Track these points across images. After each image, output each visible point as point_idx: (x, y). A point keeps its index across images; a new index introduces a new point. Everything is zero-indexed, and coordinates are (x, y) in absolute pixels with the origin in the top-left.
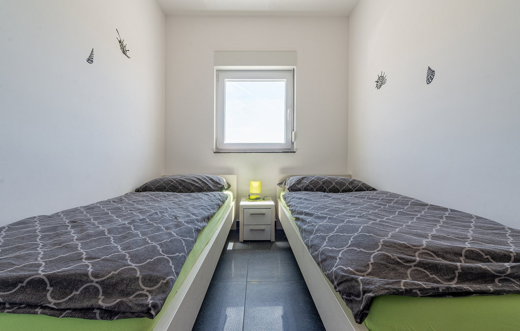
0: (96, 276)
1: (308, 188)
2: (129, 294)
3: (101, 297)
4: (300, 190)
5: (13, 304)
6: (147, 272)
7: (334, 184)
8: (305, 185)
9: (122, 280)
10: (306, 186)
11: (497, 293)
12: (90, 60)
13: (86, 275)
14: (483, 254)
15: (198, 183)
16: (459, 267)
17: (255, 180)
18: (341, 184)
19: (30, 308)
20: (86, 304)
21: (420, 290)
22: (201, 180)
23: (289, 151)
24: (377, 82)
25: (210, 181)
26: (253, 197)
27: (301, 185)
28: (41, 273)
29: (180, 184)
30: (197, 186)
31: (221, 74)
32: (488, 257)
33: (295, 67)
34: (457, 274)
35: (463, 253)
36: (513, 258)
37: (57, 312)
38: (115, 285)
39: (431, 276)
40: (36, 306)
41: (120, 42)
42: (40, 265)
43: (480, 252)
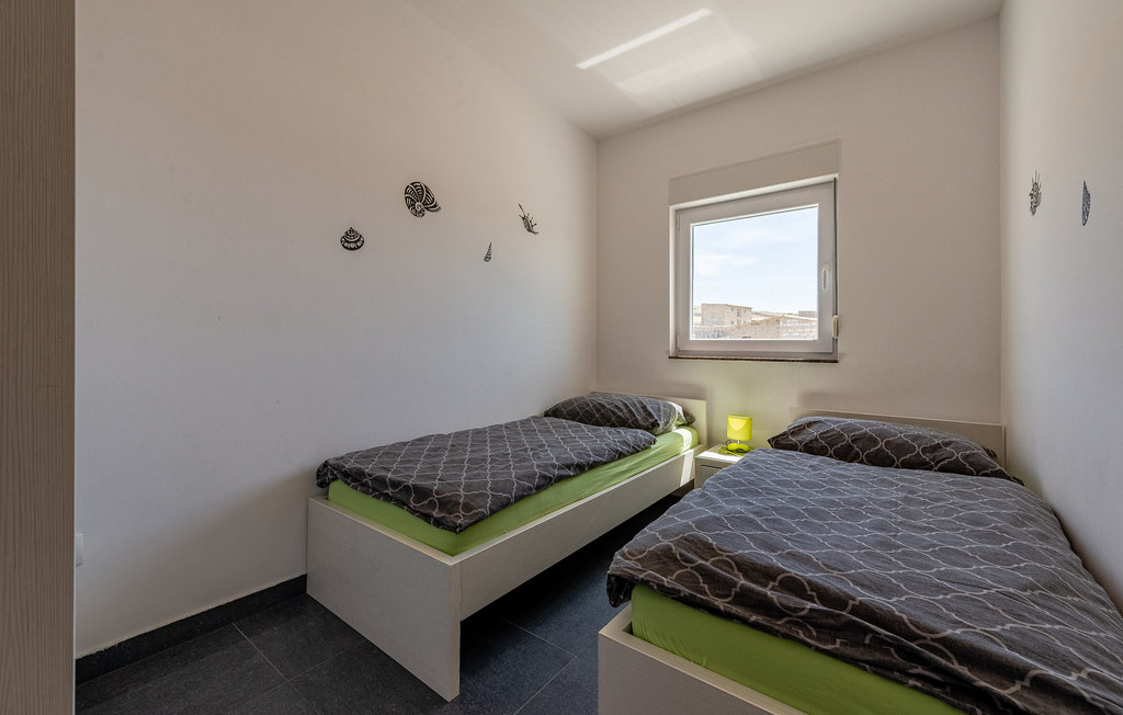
0: (437, 493)
1: (815, 444)
2: (451, 514)
3: (437, 510)
4: (793, 447)
5: (397, 500)
6: (467, 500)
7: (881, 444)
8: (808, 439)
9: (450, 501)
10: (811, 442)
11: (755, 626)
12: (488, 258)
13: (431, 491)
14: (808, 588)
15: (621, 411)
16: (739, 585)
17: (740, 414)
18: (901, 447)
19: (402, 504)
20: (427, 511)
21: (658, 585)
22: (627, 407)
23: (824, 357)
24: (1031, 195)
25: (641, 410)
26: (733, 446)
27: (800, 438)
28: (411, 482)
29: (598, 410)
30: (619, 416)
31: (683, 216)
32: (814, 594)
33: (836, 175)
34: (733, 593)
35: (779, 578)
36: (850, 607)
37: (413, 512)
38: (446, 504)
39: (702, 585)
40: (405, 504)
41: (524, 219)
42: (412, 477)
43: (805, 583)
